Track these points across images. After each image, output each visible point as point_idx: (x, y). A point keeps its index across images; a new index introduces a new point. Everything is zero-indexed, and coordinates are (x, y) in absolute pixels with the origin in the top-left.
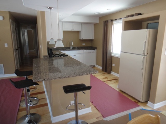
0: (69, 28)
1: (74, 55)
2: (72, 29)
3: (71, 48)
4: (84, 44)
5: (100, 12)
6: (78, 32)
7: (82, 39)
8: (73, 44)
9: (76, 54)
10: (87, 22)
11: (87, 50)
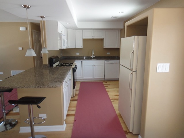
0: (89, 36)
1: (93, 65)
2: (93, 37)
3: (93, 58)
4: (108, 54)
5: (116, 16)
6: (102, 40)
7: (104, 48)
8: (93, 53)
9: (94, 65)
10: (111, 29)
11: (109, 61)
